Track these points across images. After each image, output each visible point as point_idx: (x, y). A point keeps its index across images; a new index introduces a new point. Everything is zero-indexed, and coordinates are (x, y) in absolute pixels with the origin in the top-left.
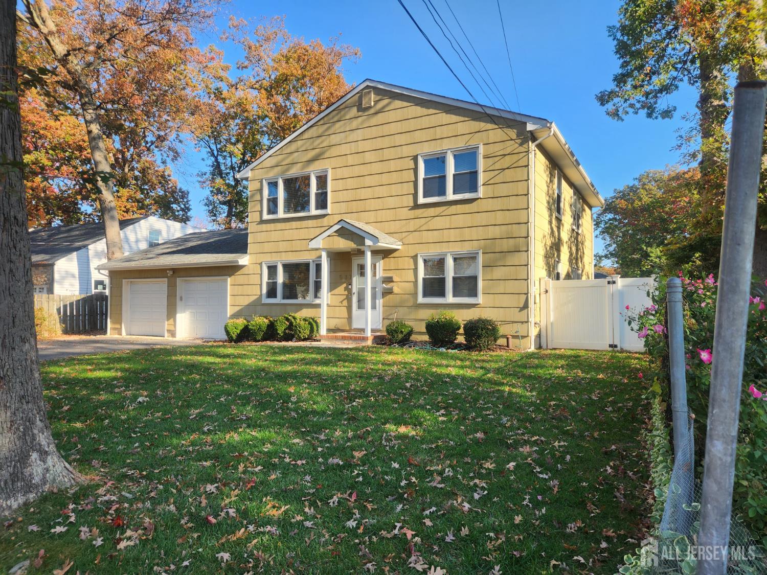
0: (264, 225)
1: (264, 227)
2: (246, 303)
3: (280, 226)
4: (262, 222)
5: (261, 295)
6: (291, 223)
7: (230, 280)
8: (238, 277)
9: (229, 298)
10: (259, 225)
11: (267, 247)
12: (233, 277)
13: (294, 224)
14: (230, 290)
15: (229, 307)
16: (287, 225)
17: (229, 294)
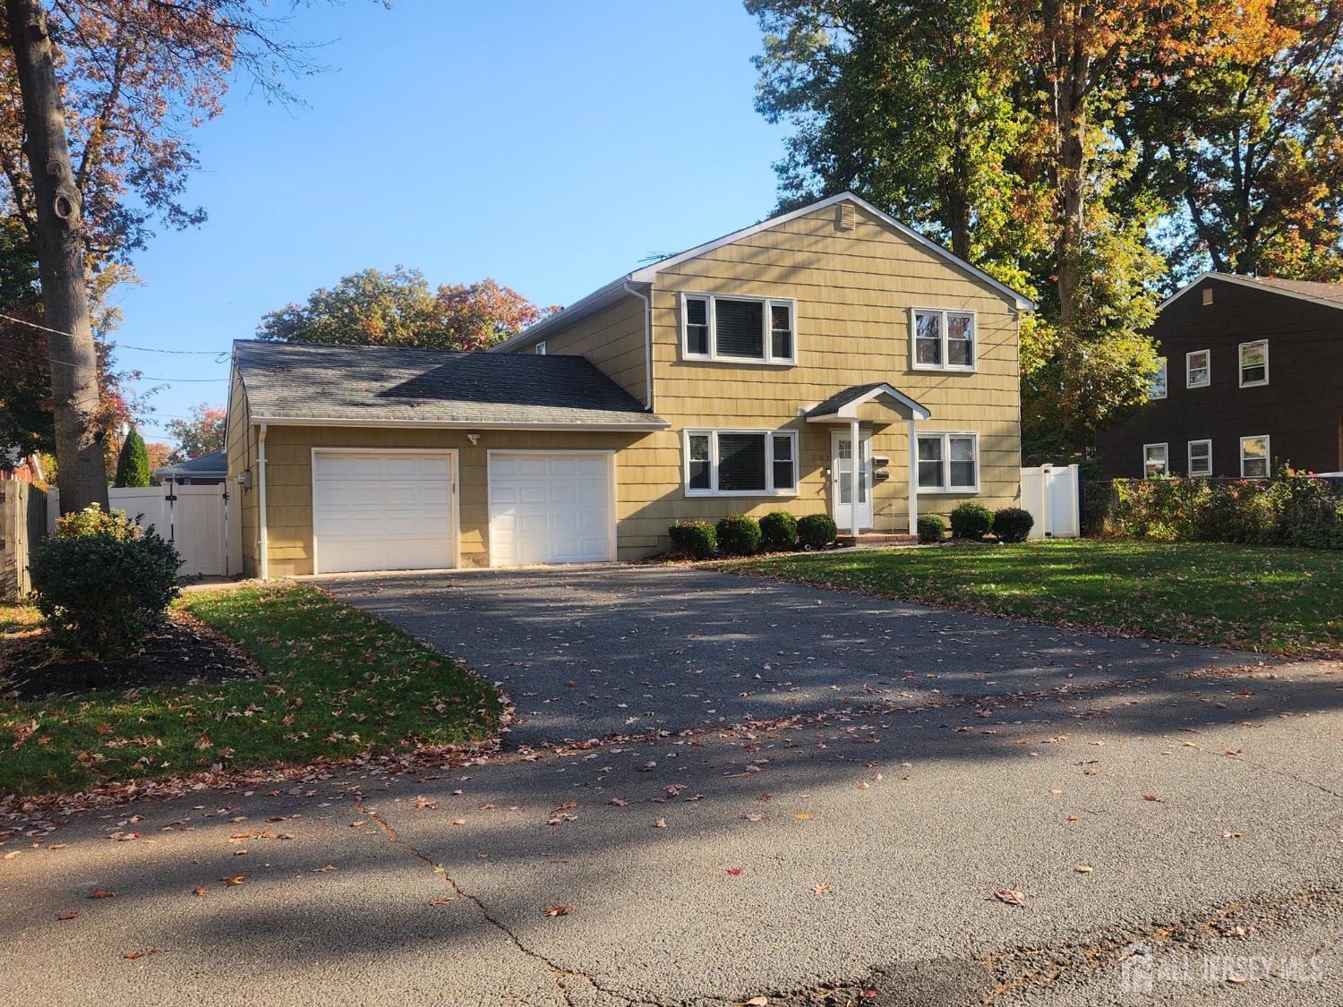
1: (685, 371)
2: (656, 497)
4: (680, 362)
5: (682, 484)
6: (734, 370)
7: (616, 458)
8: (634, 453)
9: (616, 487)
10: (674, 368)
11: (691, 406)
12: (623, 452)
13: (739, 373)
14: (617, 474)
15: (617, 504)
16: (727, 373)
17: (616, 482)
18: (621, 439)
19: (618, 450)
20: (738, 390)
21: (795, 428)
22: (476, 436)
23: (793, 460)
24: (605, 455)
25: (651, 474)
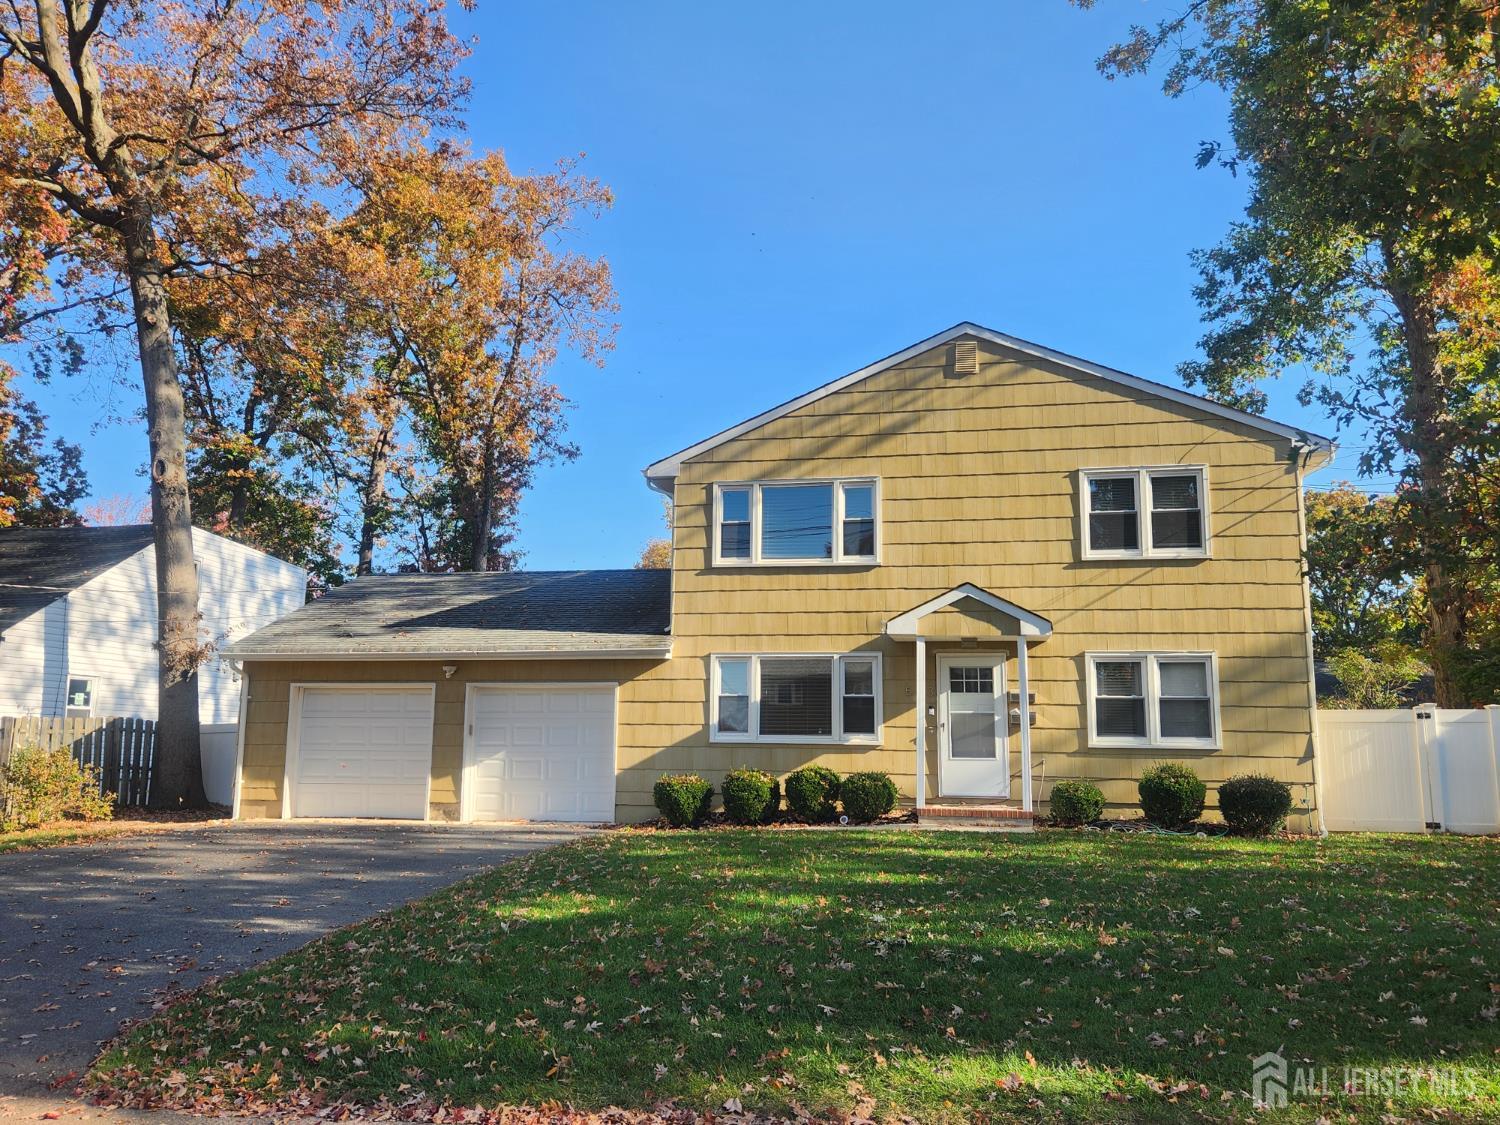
0: (715, 578)
1: (715, 581)
2: (666, 742)
3: (755, 581)
4: (709, 570)
5: (706, 725)
6: (786, 577)
7: (620, 691)
8: (643, 686)
9: (617, 729)
10: (701, 577)
11: (721, 624)
12: (630, 683)
13: (793, 580)
14: (620, 712)
15: (618, 751)
16: (776, 581)
17: (617, 721)
18: (629, 668)
19: (622, 681)
21: (879, 656)
23: (874, 694)
24: (606, 689)
25: (665, 712)
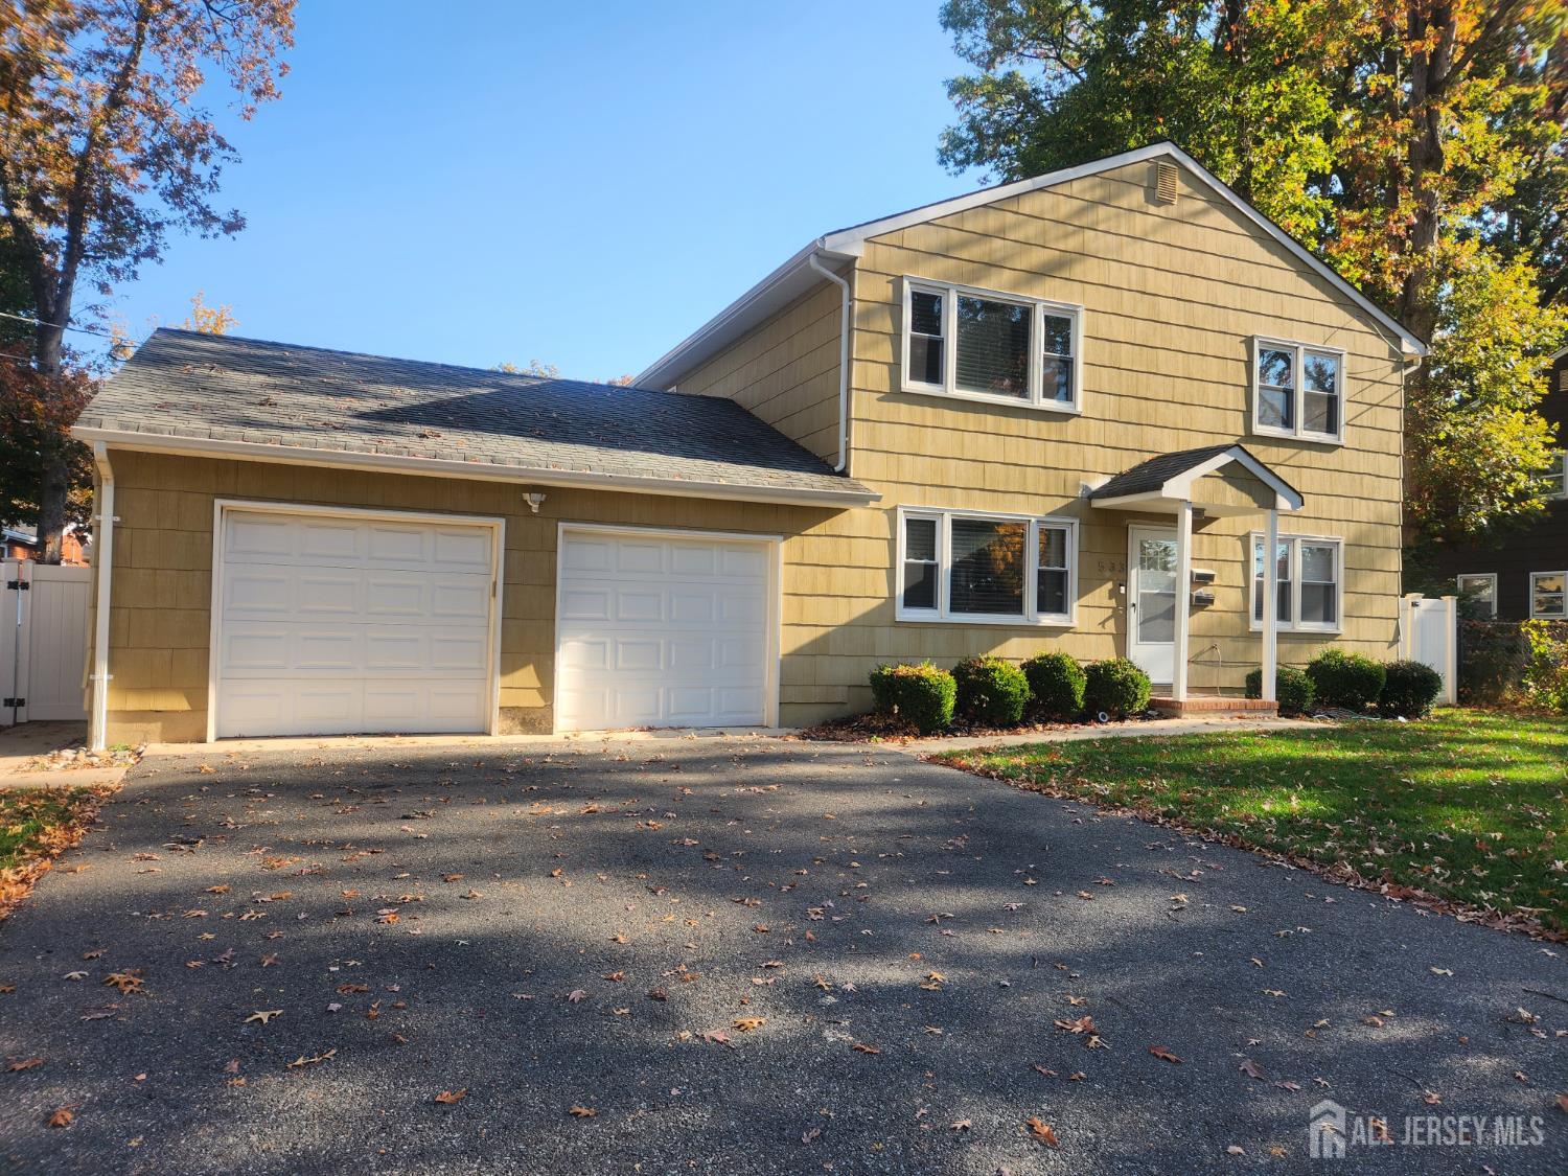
0: (904, 407)
1: (904, 411)
2: (843, 619)
3: (950, 417)
4: (897, 395)
5: (892, 597)
6: (983, 416)
7: (785, 549)
8: (813, 543)
9: (782, 600)
10: (885, 404)
11: (912, 468)
12: (796, 539)
13: (990, 421)
14: (784, 578)
15: (781, 627)
16: (971, 420)
17: (782, 589)
18: (794, 518)
19: (787, 534)
20: (987, 447)
21: (1075, 516)
22: (537, 497)
23: (1068, 567)
24: (764, 545)
25: (841, 580)
